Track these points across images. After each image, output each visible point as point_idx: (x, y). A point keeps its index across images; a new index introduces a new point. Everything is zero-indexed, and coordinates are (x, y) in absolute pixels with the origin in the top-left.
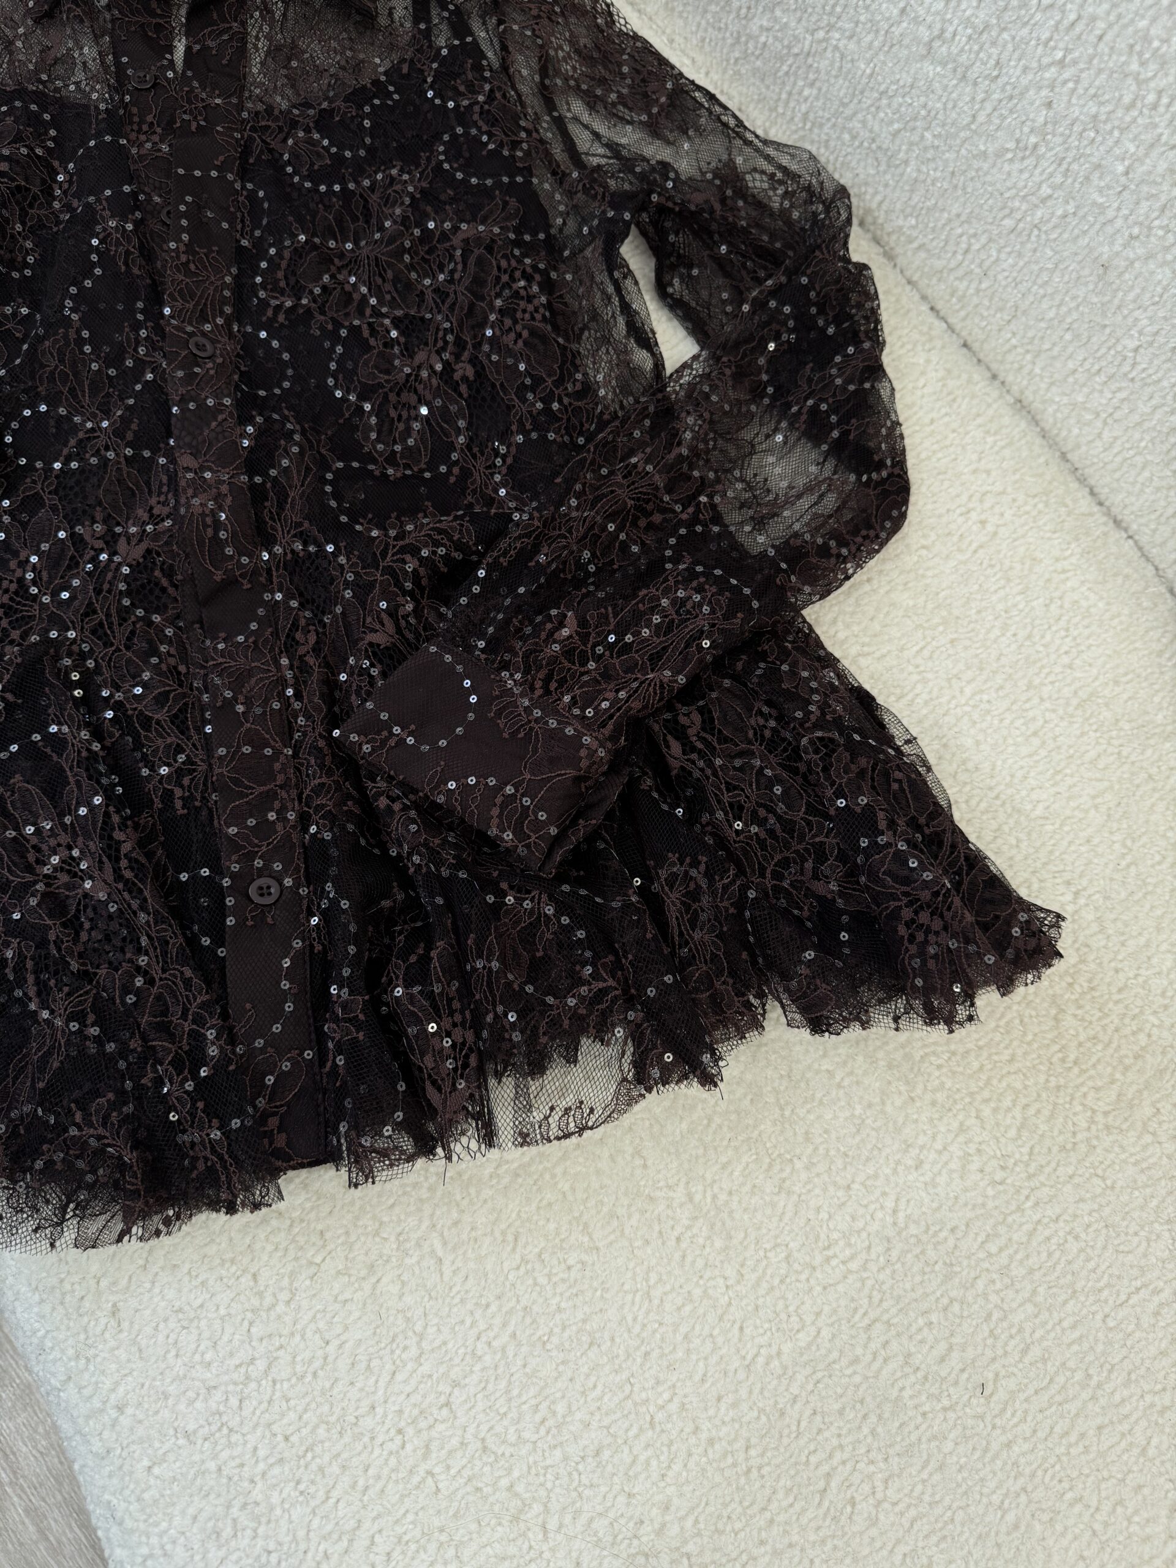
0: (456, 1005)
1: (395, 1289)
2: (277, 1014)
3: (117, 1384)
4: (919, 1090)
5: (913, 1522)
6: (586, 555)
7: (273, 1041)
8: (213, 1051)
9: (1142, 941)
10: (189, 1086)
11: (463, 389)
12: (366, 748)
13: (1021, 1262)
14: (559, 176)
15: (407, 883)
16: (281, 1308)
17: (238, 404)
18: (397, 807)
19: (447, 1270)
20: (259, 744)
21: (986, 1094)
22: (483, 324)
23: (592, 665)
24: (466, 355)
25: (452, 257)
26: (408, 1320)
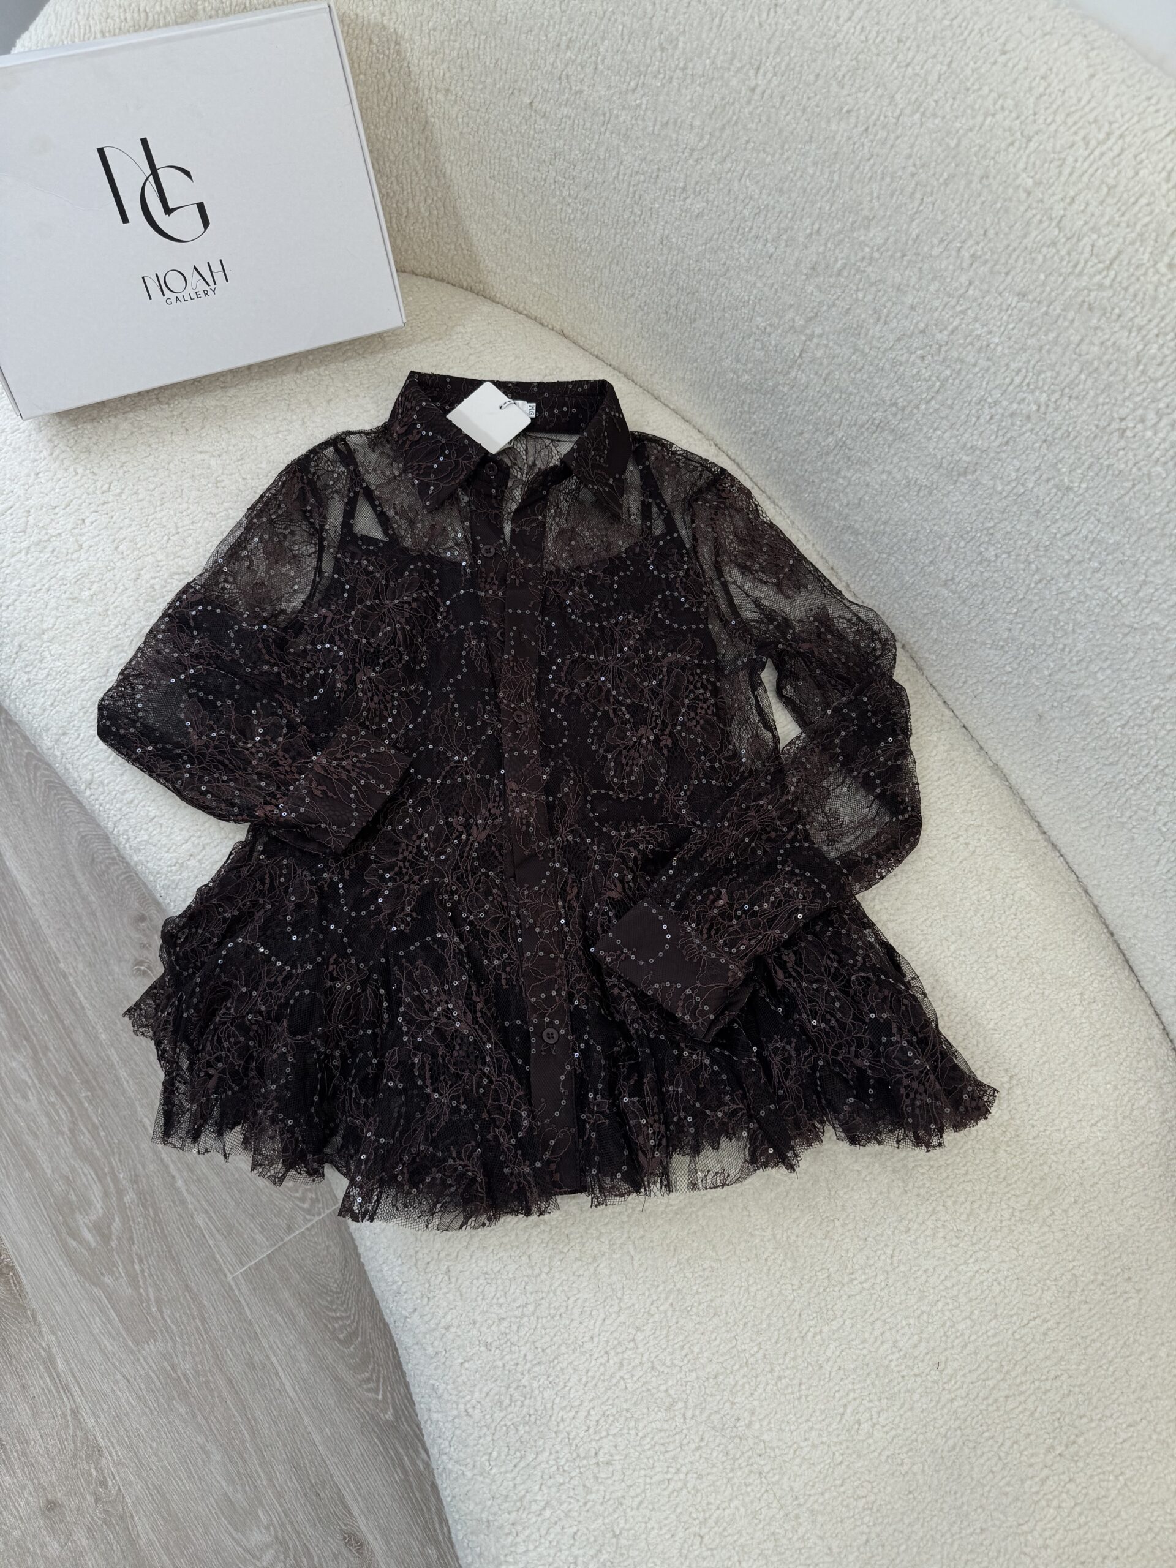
0: (656, 1110)
1: (607, 1271)
2: (557, 1106)
3: (446, 1314)
4: (910, 1186)
5: (894, 1438)
6: (732, 854)
7: (554, 1120)
8: (525, 1123)
9: (1050, 1109)
10: (513, 1141)
11: (665, 751)
12: (608, 959)
13: (965, 1294)
14: (725, 623)
15: (628, 1038)
16: (543, 1276)
17: (540, 753)
18: (624, 994)
19: (636, 1265)
20: (548, 952)
21: (950, 1192)
22: (677, 714)
23: (734, 922)
24: (667, 732)
25: (661, 672)
26: (613, 1290)
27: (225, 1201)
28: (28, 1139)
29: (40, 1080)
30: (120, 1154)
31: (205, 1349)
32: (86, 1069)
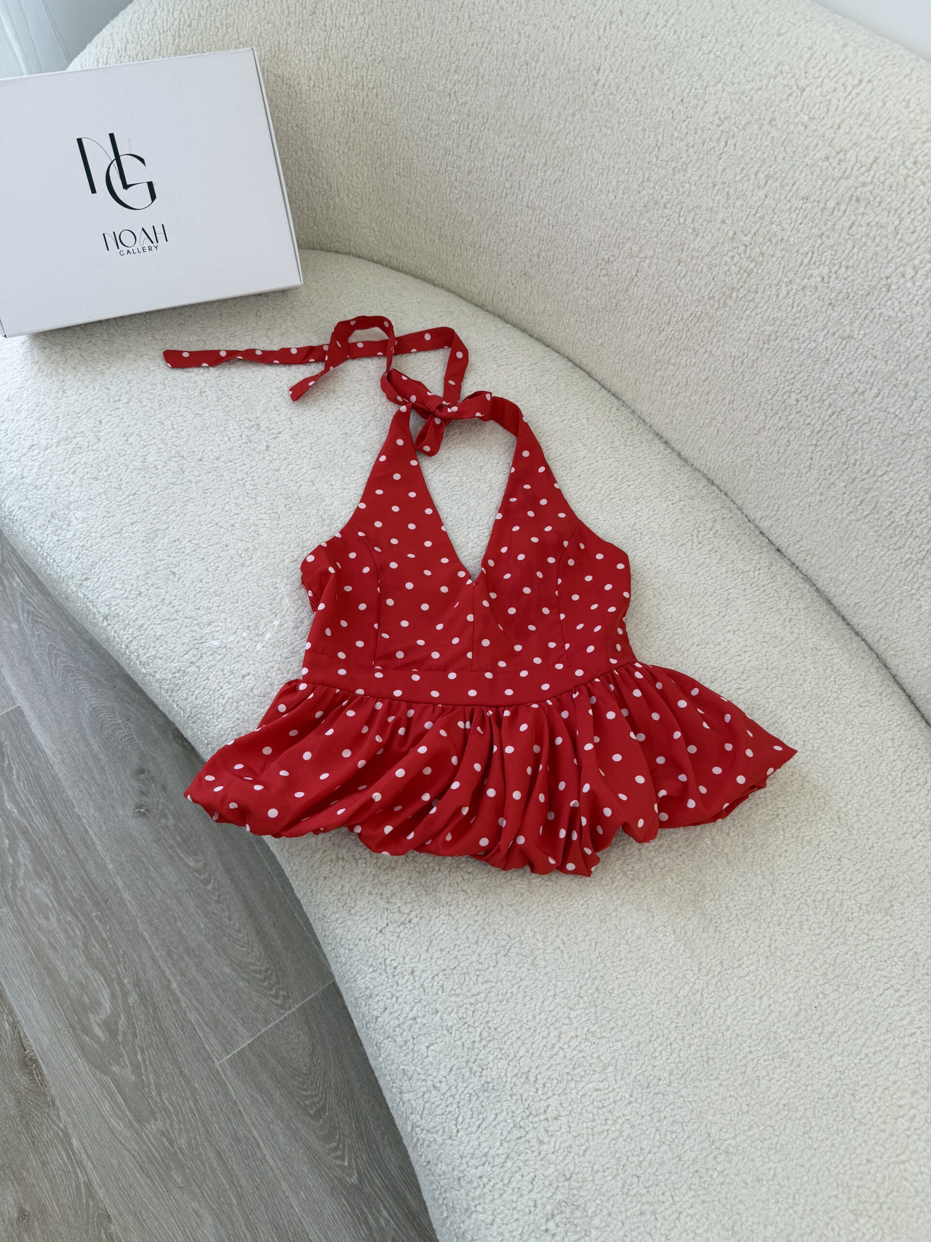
27: (212, 999)
28: (50, 953)
29: (59, 904)
30: (125, 963)
31: (197, 1126)
32: (96, 894)
